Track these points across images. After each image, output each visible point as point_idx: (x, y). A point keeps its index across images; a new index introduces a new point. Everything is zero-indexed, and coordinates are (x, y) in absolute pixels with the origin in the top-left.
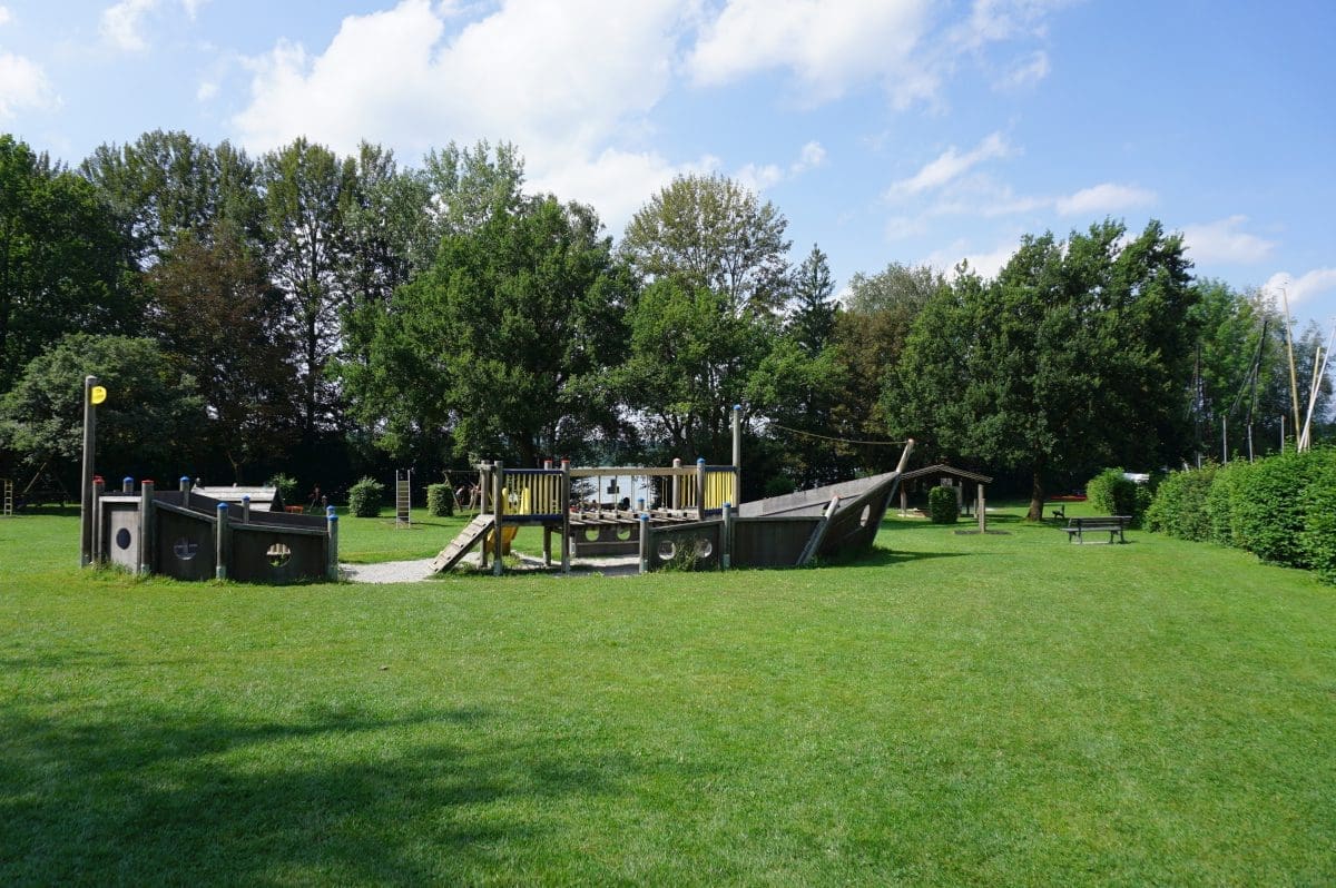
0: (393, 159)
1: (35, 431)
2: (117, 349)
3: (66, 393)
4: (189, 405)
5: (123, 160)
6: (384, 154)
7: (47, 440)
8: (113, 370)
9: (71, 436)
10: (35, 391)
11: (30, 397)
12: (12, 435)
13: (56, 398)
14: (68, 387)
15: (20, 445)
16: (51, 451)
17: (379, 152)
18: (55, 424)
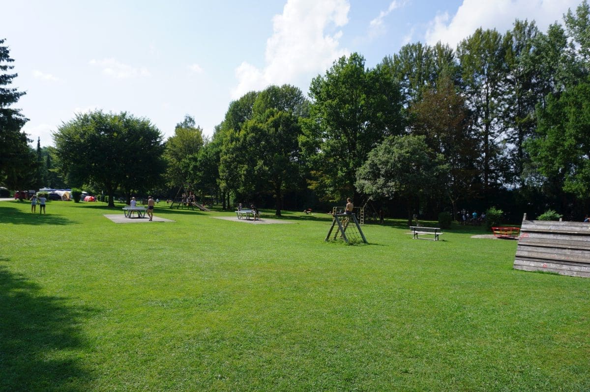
0: (535, 25)
1: (373, 185)
2: (408, 142)
3: (387, 166)
4: (443, 169)
5: (393, 62)
6: (529, 25)
7: (378, 189)
8: (407, 152)
9: (389, 186)
10: (373, 165)
11: (371, 168)
12: (364, 186)
13: (382, 168)
14: (388, 162)
15: (367, 191)
16: (380, 194)
17: (526, 24)
18: (381, 181)
